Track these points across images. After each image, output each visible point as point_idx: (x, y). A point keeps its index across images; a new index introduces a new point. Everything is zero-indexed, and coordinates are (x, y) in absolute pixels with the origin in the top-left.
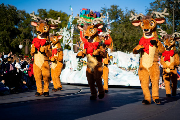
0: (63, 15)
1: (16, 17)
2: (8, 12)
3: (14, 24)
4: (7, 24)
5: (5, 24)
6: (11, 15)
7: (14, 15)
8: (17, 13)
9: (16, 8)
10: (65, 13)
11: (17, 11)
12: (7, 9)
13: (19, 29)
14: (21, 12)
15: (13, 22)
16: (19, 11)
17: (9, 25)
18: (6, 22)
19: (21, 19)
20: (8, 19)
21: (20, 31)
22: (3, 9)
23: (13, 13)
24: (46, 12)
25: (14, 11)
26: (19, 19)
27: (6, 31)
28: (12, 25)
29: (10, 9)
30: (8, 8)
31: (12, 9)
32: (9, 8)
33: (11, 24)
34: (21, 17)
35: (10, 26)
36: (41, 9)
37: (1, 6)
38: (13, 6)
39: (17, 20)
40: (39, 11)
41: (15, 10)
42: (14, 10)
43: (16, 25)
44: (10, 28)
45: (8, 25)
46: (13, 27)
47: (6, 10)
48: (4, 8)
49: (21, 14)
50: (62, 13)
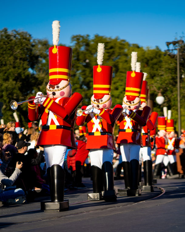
0: (121, 44)
1: (31, 54)
2: (16, 44)
3: (27, 67)
4: (14, 67)
5: (11, 67)
6: (21, 49)
7: (27, 49)
8: (33, 46)
9: (30, 35)
10: (124, 41)
11: (32, 41)
12: (14, 39)
13: (37, 76)
14: (40, 42)
15: (26, 63)
16: (36, 41)
17: (19, 69)
18: (12, 63)
19: (41, 57)
20: (16, 58)
21: (40, 79)
22: (6, 39)
23: (24, 45)
24: (87, 40)
25: (26, 42)
26: (37, 57)
27: (14, 80)
28: (25, 69)
29: (20, 39)
30: (15, 37)
31: (24, 39)
32: (17, 36)
33: (23, 67)
34: (41, 52)
35: (20, 71)
36: (77, 36)
37: (3, 33)
38: (23, 33)
39: (34, 58)
40: (75, 39)
41: (29, 40)
42: (26, 39)
43: (33, 68)
44: (20, 75)
45: (17, 68)
46: (26, 74)
47: (11, 40)
48: (8, 37)
49: (40, 46)
50: (119, 41)
